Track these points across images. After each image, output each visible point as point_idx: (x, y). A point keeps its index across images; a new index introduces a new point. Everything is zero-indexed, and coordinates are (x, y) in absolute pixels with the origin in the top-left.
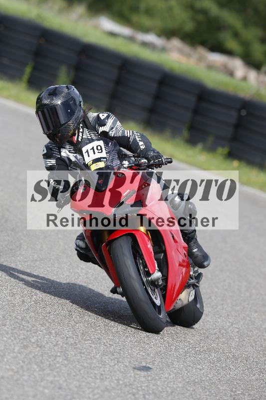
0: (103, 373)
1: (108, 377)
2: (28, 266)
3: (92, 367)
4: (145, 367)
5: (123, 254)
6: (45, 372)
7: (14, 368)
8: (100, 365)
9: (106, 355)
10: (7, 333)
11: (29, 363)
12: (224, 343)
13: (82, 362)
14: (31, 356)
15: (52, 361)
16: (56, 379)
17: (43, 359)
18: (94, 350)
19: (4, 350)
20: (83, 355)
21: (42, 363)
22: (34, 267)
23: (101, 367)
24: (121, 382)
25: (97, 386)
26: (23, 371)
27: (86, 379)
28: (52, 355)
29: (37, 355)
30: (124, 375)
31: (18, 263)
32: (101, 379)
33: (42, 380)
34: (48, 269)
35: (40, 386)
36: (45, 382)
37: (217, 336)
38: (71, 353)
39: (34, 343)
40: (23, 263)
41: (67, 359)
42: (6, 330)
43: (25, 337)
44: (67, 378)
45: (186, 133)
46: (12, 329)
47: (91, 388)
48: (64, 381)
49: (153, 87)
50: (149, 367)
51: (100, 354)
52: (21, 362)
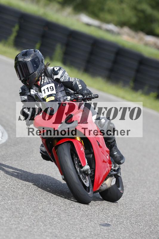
0: (82, 227)
1: (85, 230)
2: (37, 163)
3: (75, 224)
4: (107, 224)
5: (65, 154)
6: (47, 227)
7: (28, 224)
8: (80, 223)
9: (84, 217)
10: (25, 204)
11: (38, 221)
12: (154, 210)
13: (69, 221)
14: (38, 217)
15: (51, 220)
16: (53, 231)
17: (46, 219)
18: (76, 214)
19: (23, 213)
20: (70, 217)
21: (45, 221)
22: (41, 164)
23: (80, 224)
24: (92, 233)
25: (78, 235)
26: (34, 226)
27: (71, 231)
28: (51, 217)
29: (42, 217)
30: (94, 229)
31: (31, 161)
32: (81, 231)
33: (45, 232)
34: (49, 165)
35: (44, 235)
36: (47, 233)
37: (150, 205)
38: (63, 215)
39: (40, 209)
40: (34, 162)
41: (60, 219)
42: (24, 202)
43: (35, 206)
44: (60, 230)
45: (132, 84)
46: (27, 201)
47: (74, 236)
48: (58, 233)
49: (112, 56)
50: (109, 224)
51: (80, 216)
52: (33, 221)
